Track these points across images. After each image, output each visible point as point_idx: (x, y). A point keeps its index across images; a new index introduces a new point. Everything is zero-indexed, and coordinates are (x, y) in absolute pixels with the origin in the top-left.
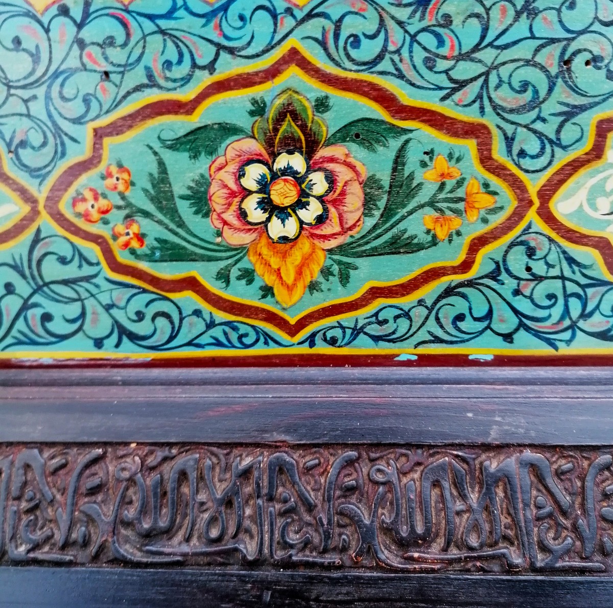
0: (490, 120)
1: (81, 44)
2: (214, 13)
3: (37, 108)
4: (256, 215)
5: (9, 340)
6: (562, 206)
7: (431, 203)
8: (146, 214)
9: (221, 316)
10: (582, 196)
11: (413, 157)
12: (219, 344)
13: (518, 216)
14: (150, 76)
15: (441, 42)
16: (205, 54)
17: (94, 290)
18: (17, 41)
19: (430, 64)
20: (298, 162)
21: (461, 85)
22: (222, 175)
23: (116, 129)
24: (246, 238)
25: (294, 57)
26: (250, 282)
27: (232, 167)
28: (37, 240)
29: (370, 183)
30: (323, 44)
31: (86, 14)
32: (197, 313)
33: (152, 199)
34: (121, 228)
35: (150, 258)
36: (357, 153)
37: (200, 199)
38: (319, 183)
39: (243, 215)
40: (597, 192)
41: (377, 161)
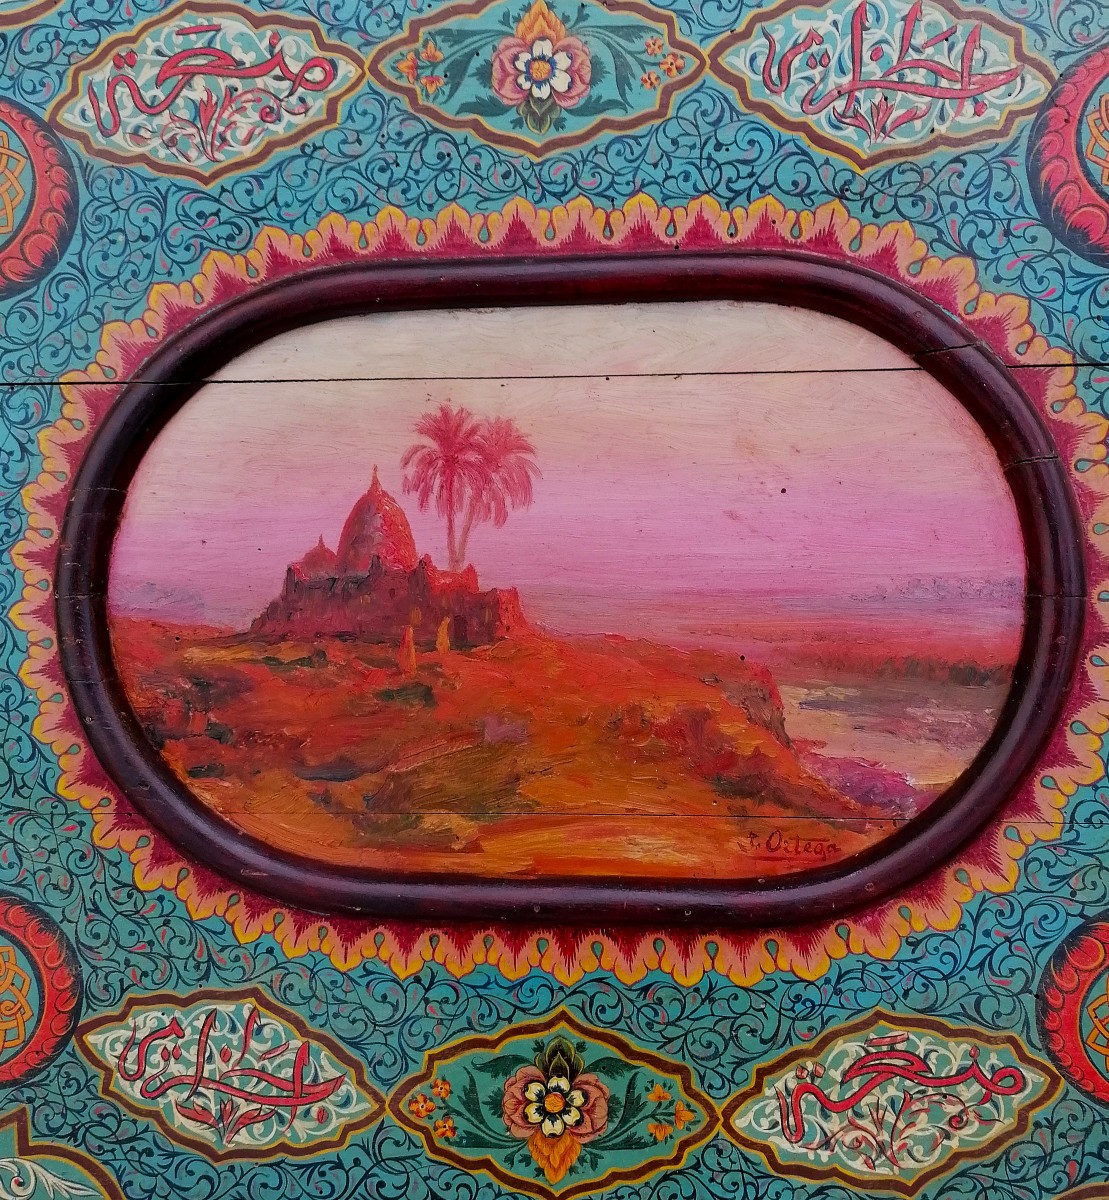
0: (689, 1064)
1: (427, 1001)
2: (514, 987)
3: (393, 1040)
4: (535, 1117)
6: (740, 1123)
7: (653, 1116)
8: (459, 1114)
9: (506, 1188)
10: (751, 1115)
11: (640, 1085)
13: (710, 1127)
14: (470, 1023)
15: (656, 1014)
16: (507, 1011)
17: (417, 1166)
18: (384, 997)
19: (650, 1026)
20: (564, 1083)
21: (670, 1040)
22: (513, 1089)
23: (444, 1055)
24: (526, 1133)
25: (563, 1016)
26: (528, 1164)
27: (520, 1085)
28: (380, 1128)
29: (612, 1101)
30: (583, 1010)
31: (432, 983)
32: (489, 1185)
33: (464, 1103)
34: (440, 1123)
35: (459, 1144)
36: (604, 1080)
37: (497, 1105)
38: (578, 1098)
39: (525, 1117)
40: (759, 1114)
41: (617, 1086)
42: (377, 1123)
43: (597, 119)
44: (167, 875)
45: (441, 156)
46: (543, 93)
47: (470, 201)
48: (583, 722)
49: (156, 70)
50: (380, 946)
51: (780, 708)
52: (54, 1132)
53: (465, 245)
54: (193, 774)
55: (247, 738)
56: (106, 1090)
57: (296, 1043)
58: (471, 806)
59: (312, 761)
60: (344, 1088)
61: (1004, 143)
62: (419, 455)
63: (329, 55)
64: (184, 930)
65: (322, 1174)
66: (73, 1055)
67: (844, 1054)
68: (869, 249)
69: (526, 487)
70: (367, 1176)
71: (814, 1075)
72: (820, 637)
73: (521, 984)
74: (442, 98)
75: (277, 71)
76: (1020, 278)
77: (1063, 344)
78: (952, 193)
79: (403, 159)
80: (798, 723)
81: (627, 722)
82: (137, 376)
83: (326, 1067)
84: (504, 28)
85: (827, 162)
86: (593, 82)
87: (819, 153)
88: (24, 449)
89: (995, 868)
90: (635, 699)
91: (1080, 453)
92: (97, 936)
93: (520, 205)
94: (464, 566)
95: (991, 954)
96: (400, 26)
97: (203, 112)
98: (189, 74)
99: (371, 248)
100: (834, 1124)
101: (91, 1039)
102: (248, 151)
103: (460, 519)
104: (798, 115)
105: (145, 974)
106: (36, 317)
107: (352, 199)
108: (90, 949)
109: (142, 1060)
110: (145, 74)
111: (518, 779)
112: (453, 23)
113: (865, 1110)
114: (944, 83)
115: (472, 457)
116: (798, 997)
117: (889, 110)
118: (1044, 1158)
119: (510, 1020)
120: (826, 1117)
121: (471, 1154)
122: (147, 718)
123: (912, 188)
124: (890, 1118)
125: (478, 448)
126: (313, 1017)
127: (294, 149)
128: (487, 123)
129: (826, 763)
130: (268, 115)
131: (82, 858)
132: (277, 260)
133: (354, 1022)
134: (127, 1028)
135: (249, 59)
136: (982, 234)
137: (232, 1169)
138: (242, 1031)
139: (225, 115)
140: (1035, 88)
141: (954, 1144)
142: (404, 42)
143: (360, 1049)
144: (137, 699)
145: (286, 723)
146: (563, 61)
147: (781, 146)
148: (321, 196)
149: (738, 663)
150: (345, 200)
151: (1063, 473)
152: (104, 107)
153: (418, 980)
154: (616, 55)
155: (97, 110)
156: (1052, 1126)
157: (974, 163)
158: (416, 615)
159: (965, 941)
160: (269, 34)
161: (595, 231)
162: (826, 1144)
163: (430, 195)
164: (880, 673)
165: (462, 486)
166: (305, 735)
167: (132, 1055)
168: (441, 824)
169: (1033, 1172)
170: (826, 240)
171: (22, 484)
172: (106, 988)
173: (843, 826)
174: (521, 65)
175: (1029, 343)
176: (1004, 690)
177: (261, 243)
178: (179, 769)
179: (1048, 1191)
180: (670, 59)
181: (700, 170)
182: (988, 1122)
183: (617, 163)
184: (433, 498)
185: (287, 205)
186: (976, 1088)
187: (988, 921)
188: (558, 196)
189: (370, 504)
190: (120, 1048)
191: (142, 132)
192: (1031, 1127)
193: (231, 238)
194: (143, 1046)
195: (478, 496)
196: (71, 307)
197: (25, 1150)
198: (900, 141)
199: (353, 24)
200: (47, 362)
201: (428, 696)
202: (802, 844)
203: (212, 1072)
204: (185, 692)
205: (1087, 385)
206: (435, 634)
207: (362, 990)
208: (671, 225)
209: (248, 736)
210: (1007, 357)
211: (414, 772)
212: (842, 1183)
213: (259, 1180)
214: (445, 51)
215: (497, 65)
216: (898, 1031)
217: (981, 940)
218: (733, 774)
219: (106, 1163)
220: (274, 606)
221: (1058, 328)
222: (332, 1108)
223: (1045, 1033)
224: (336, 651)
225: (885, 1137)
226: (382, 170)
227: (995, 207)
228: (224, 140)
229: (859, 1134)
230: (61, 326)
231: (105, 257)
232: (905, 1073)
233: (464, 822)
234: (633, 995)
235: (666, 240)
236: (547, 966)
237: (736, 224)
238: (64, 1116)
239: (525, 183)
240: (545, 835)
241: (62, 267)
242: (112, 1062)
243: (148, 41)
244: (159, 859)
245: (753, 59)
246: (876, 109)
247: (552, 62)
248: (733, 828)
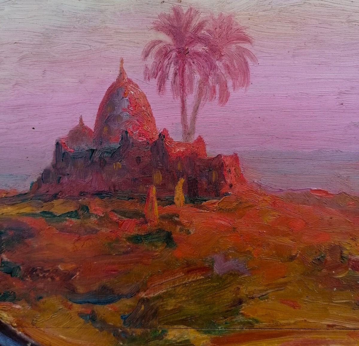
48: (292, 258)
59: (81, 290)
62: (157, 48)
69: (245, 72)
90: (336, 240)
94: (195, 137)
103: (191, 100)
111: (240, 302)
115: (200, 48)
145: (61, 261)
158: (158, 177)
166: (75, 270)
168: (182, 336)
184: (168, 84)
201: (169, 240)
206: (172, 191)
209: (32, 271)
211: (159, 297)
220: (46, 175)
233: (199, 336)
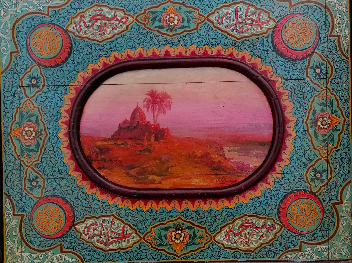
0: (206, 227)
1: (150, 216)
2: (169, 212)
3: (143, 224)
4: (174, 239)
5: (135, 259)
6: (217, 239)
7: (199, 238)
8: (158, 239)
9: (168, 255)
10: (219, 237)
11: (196, 231)
12: (167, 259)
13: (211, 240)
14: (160, 220)
15: (199, 216)
16: (167, 217)
17: (149, 251)
18: (141, 215)
19: (198, 219)
20: (180, 232)
21: (202, 222)
22: (169, 234)
23: (154, 227)
24: (172, 243)
25: (180, 218)
26: (172, 249)
27: (171, 233)
28: (141, 243)
29: (190, 235)
30: (184, 216)
31: (151, 212)
32: (164, 254)
33: (158, 237)
34: (154, 241)
35: (158, 246)
36: (188, 231)
37: (166, 237)
38: (183, 235)
39: (172, 239)
40: (221, 237)
41: (191, 232)
42: (140, 242)
43: (184, 29)
44: (94, 190)
45: (151, 37)
46: (172, 24)
47: (157, 46)
48: (182, 156)
49: (89, 19)
50: (140, 204)
51: (224, 152)
52: (68, 248)
53: (156, 56)
54: (99, 169)
55: (110, 161)
56: (80, 238)
57: (122, 226)
58: (159, 174)
59: (124, 165)
60: (133, 235)
61: (266, 35)
62: (147, 100)
63: (127, 16)
64: (97, 202)
65: (128, 254)
66: (73, 230)
67: (238, 223)
68: (240, 56)
69: (170, 106)
70: (138, 253)
71: (232, 228)
72: (232, 136)
73: (170, 211)
74: (151, 25)
75: (116, 19)
76: (270, 62)
77: (279, 76)
78: (256, 45)
79: (143, 38)
80: (227, 154)
81: (192, 155)
82: (86, 83)
83: (129, 230)
84: (164, 11)
85: (231, 39)
86: (182, 22)
87: (229, 37)
88: (61, 100)
89: (268, 183)
90: (194, 150)
91: (283, 98)
92: (78, 204)
93: (168, 47)
94: (157, 123)
95: (268, 201)
96: (142, 10)
97: (99, 28)
98: (96, 20)
99: (136, 56)
100: (237, 238)
101: (77, 227)
102: (109, 36)
103: (156, 113)
104: (225, 29)
105: (89, 212)
106: (63, 71)
107: (132, 46)
108: (77, 207)
109: (88, 231)
110: (87, 20)
111: (169, 168)
112: (153, 10)
113: (243, 235)
114: (254, 23)
115: (158, 100)
116: (229, 212)
117: (243, 28)
118: (280, 244)
119: (168, 219)
120: (235, 237)
121: (160, 248)
122: (88, 157)
123: (248, 44)
124: (248, 236)
125: (159, 98)
126: (126, 220)
127: (119, 36)
128: (160, 30)
129: (233, 163)
130: (114, 28)
131: (75, 187)
132: (116, 59)
133: (135, 220)
134: (85, 224)
135: (109, 17)
136: (262, 54)
137: (108, 254)
138: (110, 224)
139: (104, 28)
140: (272, 24)
141: (261, 241)
142: (143, 13)
143: (136, 226)
144: (87, 153)
145: (119, 157)
146: (176, 18)
147: (221, 35)
148: (125, 45)
149: (215, 143)
150: (130, 46)
151: (280, 102)
152: (78, 26)
153: (148, 211)
154: (187, 17)
155: (76, 27)
156: (282, 237)
157: (260, 39)
158: (147, 134)
159: (262, 198)
160: (114, 11)
161: (183, 53)
162: (235, 242)
163: (148, 45)
164: (244, 144)
165: (156, 106)
166: (123, 160)
167: (86, 230)
168: (153, 178)
169: (278, 247)
170: (231, 55)
171: (61, 107)
172: (80, 215)
173: (237, 176)
174: (167, 19)
175: (272, 75)
176: (269, 146)
177: (112, 55)
178: (96, 168)
179: (281, 251)
180: (198, 18)
181: (205, 40)
182: (268, 236)
183: (188, 39)
184: (150, 109)
185: (118, 47)
186: (266, 229)
187: (267, 194)
188: (176, 45)
189: (137, 110)
190: (83, 228)
191: (86, 32)
192: (277, 237)
193: (106, 54)
194: (89, 228)
195: (159, 108)
196: (71, 69)
197: (62, 252)
198: (246, 35)
199: (132, 10)
200: (66, 81)
201: (149, 151)
202: (229, 180)
203: (104, 233)
204: (97, 151)
205: (284, 84)
206: (151, 138)
207: (136, 214)
208: (199, 52)
209: (111, 160)
210: (268, 79)
211: (147, 167)
212: (239, 251)
213: (114, 256)
214: (151, 15)
215: (162, 18)
216: (249, 218)
217: (266, 198)
218: (214, 166)
219: (80, 254)
220: (116, 132)
221: (278, 72)
222: (130, 239)
223: (279, 217)
224: (130, 142)
225: (247, 240)
226: (138, 40)
227: (265, 48)
228: (104, 34)
229: (242, 240)
230: (69, 73)
231: (79, 58)
232: (251, 227)
233: (158, 178)
234: (194, 213)
235: (198, 55)
236: (176, 207)
237: (212, 51)
238: (71, 244)
239: (169, 43)
240: (175, 180)
241: (69, 60)
242: (82, 231)
243: (87, 12)
244: (92, 187)
245: (215, 18)
246: (241, 28)
247: (174, 18)
248: (215, 177)
